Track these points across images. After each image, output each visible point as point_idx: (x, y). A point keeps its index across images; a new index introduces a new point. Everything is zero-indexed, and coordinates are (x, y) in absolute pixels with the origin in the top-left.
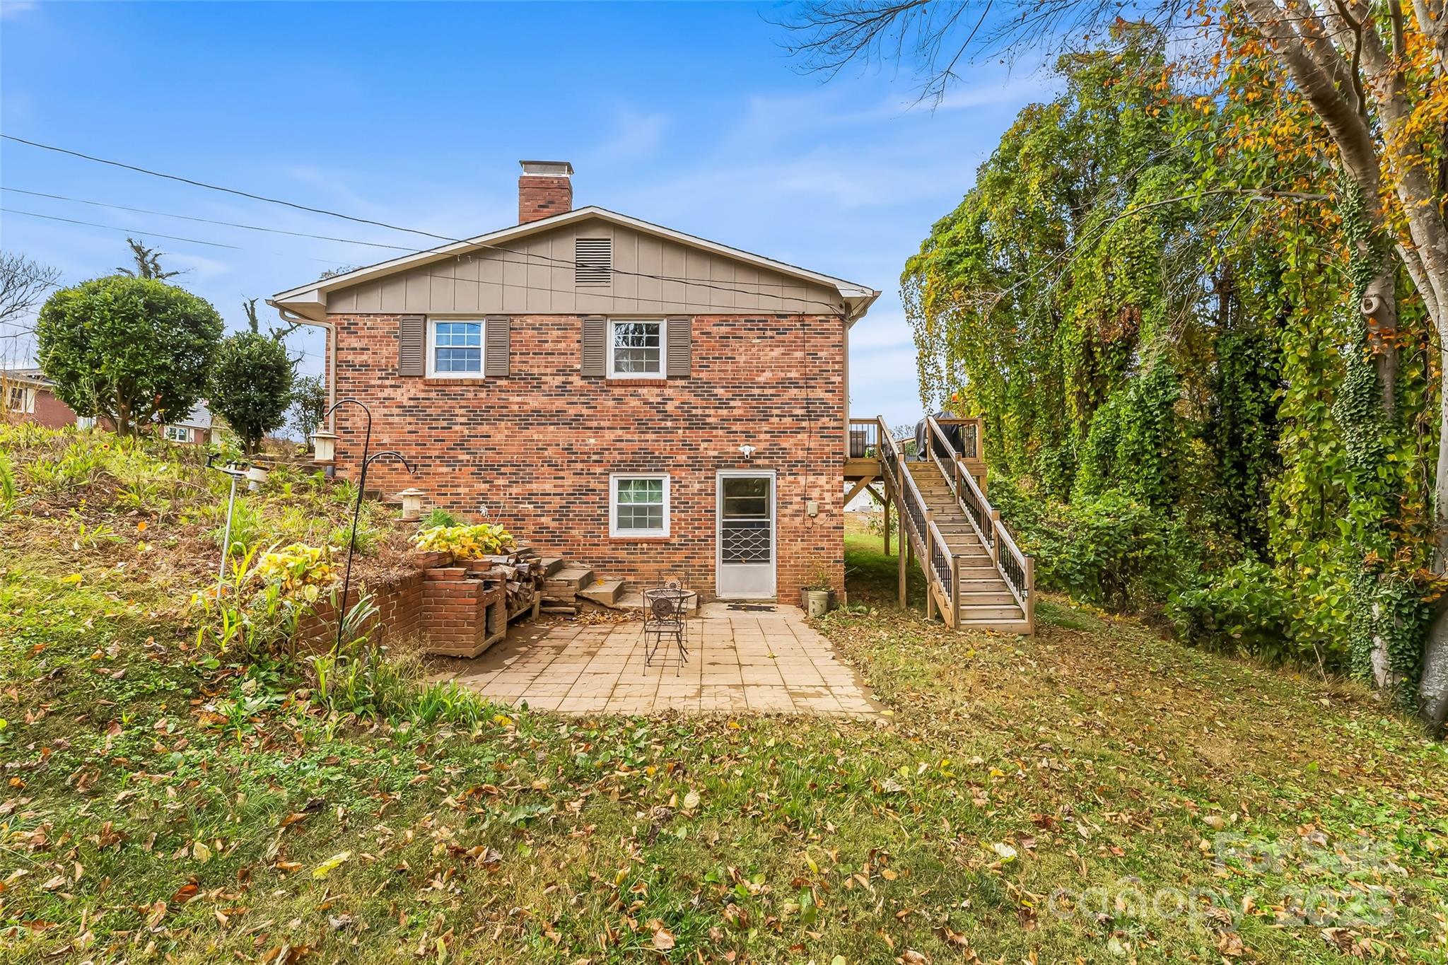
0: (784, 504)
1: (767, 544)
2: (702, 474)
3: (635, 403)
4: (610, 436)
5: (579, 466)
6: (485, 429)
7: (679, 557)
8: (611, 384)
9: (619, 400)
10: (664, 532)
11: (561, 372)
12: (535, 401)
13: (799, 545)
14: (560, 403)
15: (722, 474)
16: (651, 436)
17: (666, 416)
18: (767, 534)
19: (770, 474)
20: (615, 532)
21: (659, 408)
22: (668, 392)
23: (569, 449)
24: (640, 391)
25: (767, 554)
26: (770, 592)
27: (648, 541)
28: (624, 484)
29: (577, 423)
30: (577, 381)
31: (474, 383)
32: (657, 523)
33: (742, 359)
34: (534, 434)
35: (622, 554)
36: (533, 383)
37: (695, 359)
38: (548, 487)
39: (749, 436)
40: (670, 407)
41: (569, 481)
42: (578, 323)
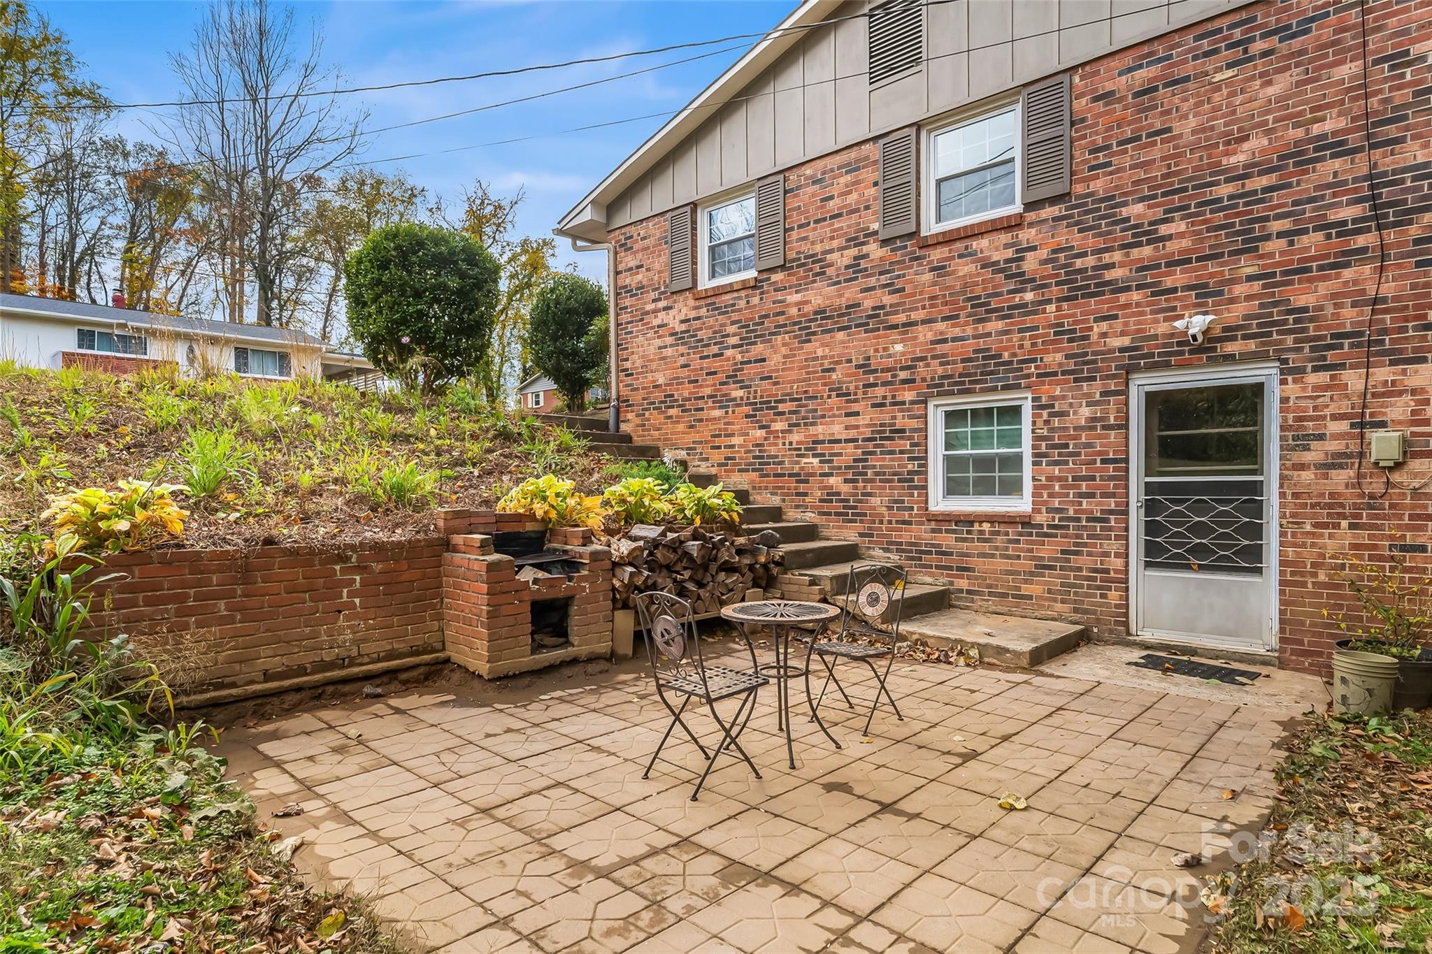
0: (1298, 438)
1: (1256, 531)
2: (1096, 388)
3: (966, 268)
4: (925, 334)
5: (880, 391)
6: (758, 349)
7: (1048, 550)
8: (926, 245)
9: (939, 269)
10: (1022, 504)
11: (855, 241)
12: (818, 296)
13: (1345, 536)
14: (851, 293)
15: (1142, 384)
16: (995, 326)
17: (1023, 281)
18: (1257, 509)
19: (1266, 373)
20: (939, 502)
21: (1011, 271)
22: (1027, 235)
23: (865, 367)
24: (975, 244)
25: (1255, 554)
26: (1266, 640)
27: (992, 519)
28: (953, 417)
29: (877, 321)
30: (874, 250)
31: (745, 286)
32: (1012, 487)
33: (1186, 128)
34: (817, 348)
35: (947, 540)
36: (815, 267)
37: (1081, 155)
38: (837, 429)
39: (1204, 294)
40: (1030, 263)
41: (867, 418)
42: (873, 151)
